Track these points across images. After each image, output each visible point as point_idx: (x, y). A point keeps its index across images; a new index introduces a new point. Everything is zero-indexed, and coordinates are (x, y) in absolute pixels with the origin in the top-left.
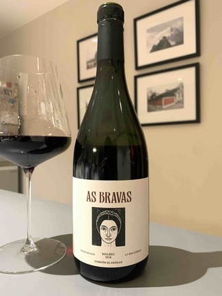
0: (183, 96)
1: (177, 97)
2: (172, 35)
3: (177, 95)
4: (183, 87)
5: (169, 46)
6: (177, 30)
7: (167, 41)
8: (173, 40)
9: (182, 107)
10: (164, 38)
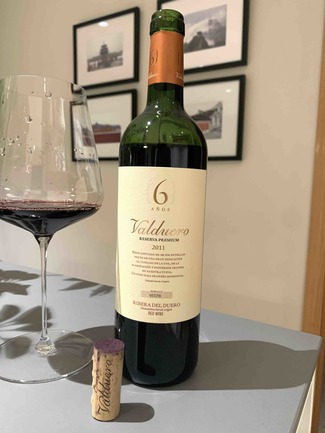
0: (221, 121)
1: (214, 123)
2: (210, 30)
3: (213, 119)
4: (221, 108)
5: (205, 46)
6: (218, 23)
7: (203, 38)
8: (211, 39)
9: (219, 137)
10: (199, 33)
